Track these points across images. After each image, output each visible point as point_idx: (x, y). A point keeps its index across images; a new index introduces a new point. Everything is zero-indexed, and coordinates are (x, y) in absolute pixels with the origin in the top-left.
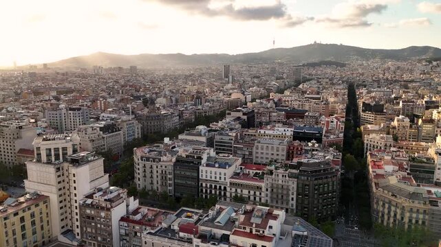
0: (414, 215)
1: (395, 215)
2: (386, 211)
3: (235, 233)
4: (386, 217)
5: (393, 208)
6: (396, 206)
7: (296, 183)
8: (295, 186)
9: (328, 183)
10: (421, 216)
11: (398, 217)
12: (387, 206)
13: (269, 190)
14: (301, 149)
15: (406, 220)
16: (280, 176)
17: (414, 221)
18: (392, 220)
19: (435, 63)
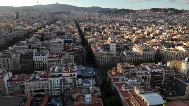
0: (108, 60)
1: (103, 61)
2: (101, 61)
3: (63, 73)
4: (101, 62)
5: (103, 59)
6: (103, 58)
7: (73, 56)
8: (73, 58)
9: (83, 55)
10: (110, 60)
11: (104, 61)
12: (101, 59)
13: (64, 61)
14: (69, 46)
15: (106, 62)
16: (68, 55)
17: (108, 62)
18: (102, 63)
19: (101, 13)
